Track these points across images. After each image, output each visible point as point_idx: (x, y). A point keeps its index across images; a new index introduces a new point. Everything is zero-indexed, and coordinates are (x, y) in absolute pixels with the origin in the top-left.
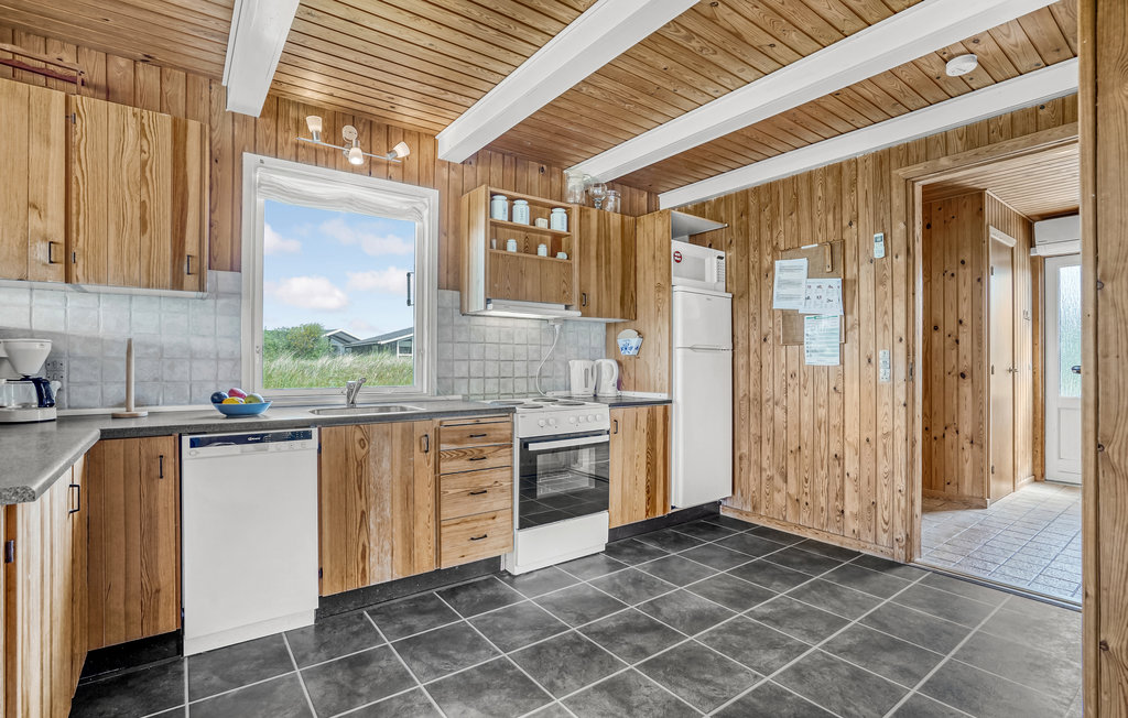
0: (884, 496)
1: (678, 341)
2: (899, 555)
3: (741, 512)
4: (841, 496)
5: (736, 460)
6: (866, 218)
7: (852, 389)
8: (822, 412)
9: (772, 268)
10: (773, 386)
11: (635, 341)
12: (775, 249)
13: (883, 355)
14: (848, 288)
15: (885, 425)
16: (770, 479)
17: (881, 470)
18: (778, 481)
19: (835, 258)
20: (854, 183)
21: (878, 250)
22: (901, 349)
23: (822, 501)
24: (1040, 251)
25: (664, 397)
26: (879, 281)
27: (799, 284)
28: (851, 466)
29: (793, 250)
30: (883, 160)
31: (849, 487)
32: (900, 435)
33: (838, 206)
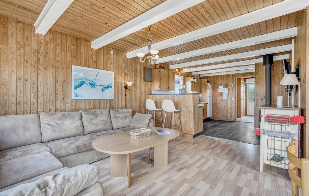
0: (233, 114)
1: (208, 96)
2: (235, 120)
3: (213, 118)
4: (227, 115)
5: (213, 111)
6: (231, 82)
7: (229, 102)
8: (225, 105)
9: (218, 86)
10: (218, 101)
11: (202, 96)
12: (219, 84)
13: (233, 98)
14: (229, 90)
15: (233, 106)
16: (218, 114)
17: (233, 111)
18: (219, 114)
19: (226, 86)
20: (229, 77)
21: (232, 86)
22: (235, 97)
23: (225, 115)
24: (246, 83)
25: (206, 103)
26: (232, 89)
27: (222, 89)
28: (229, 111)
29: (221, 85)
30: (233, 75)
31: (229, 113)
32: (235, 107)
33: (227, 80)
